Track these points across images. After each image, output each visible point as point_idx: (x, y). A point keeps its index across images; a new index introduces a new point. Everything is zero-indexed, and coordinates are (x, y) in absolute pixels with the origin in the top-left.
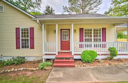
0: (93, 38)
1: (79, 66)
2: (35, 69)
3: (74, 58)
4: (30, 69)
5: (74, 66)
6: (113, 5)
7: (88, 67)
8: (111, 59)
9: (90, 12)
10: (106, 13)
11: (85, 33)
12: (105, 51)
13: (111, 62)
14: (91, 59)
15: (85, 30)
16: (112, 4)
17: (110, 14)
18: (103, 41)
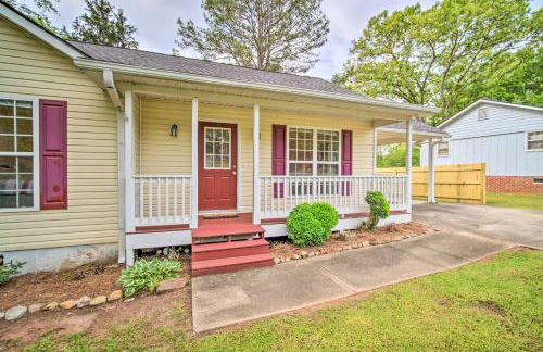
0: (315, 162)
1: (288, 259)
2: (101, 299)
3: (266, 235)
4: (69, 304)
5: (270, 263)
6: (356, 56)
7: (315, 259)
8: (371, 227)
9: (287, 64)
10: (339, 80)
11: (293, 145)
12: (356, 203)
13: (373, 236)
14: (323, 230)
15: (293, 135)
16: (352, 52)
17: (347, 84)
18: (343, 173)
